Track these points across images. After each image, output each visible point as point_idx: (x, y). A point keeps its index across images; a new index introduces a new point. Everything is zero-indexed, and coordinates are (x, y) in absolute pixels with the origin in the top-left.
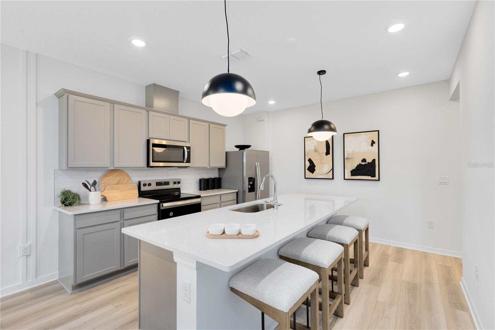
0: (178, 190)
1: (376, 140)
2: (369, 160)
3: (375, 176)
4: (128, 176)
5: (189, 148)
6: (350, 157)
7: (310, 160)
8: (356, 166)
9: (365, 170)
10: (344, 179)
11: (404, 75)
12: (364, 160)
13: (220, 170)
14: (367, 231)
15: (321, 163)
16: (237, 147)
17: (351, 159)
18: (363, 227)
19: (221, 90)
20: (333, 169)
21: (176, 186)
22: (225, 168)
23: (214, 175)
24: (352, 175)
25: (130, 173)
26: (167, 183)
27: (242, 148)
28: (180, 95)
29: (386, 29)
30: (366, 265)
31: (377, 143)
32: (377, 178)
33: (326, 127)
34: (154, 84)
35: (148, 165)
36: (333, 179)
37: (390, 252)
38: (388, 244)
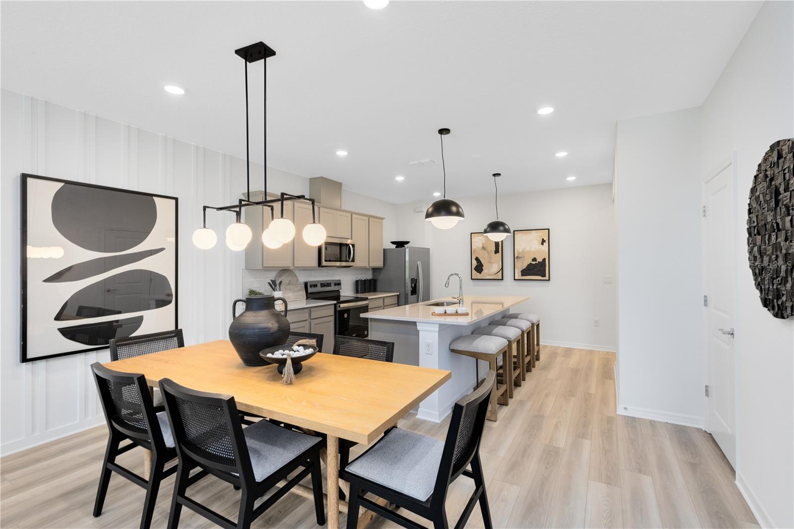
0: (338, 291)
1: (546, 239)
2: (540, 260)
3: (545, 276)
4: (296, 276)
5: (353, 246)
6: (520, 256)
7: (477, 259)
8: (526, 265)
9: (535, 270)
10: (515, 279)
11: (571, 178)
12: (535, 259)
13: (375, 270)
14: (538, 326)
15: (490, 262)
16: (393, 243)
17: (521, 257)
18: (535, 321)
19: (443, 213)
20: (502, 269)
21: (336, 288)
22: (381, 268)
23: (369, 276)
24: (522, 275)
25: (297, 273)
26: (329, 285)
27: (400, 244)
28: (343, 188)
29: (554, 154)
30: (538, 359)
31: (547, 241)
32: (547, 278)
33: (501, 228)
34: (322, 178)
35: (320, 264)
36: (502, 279)
37: (559, 351)
38: (557, 346)
